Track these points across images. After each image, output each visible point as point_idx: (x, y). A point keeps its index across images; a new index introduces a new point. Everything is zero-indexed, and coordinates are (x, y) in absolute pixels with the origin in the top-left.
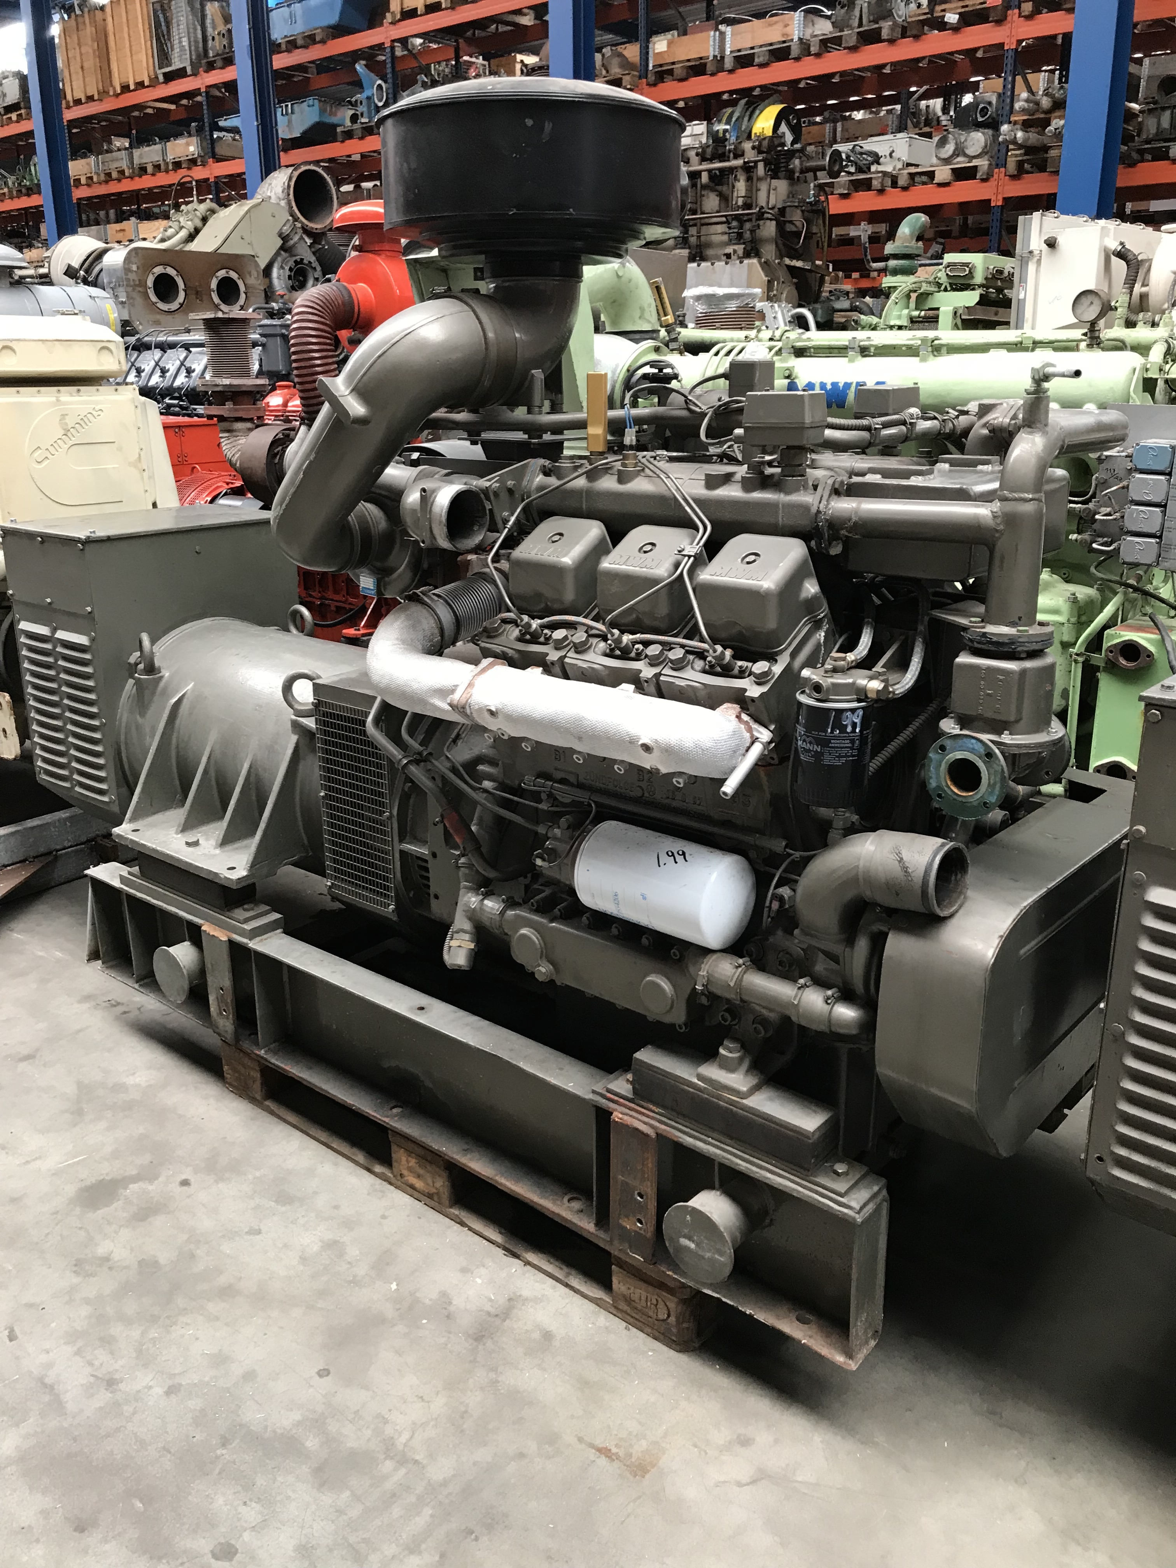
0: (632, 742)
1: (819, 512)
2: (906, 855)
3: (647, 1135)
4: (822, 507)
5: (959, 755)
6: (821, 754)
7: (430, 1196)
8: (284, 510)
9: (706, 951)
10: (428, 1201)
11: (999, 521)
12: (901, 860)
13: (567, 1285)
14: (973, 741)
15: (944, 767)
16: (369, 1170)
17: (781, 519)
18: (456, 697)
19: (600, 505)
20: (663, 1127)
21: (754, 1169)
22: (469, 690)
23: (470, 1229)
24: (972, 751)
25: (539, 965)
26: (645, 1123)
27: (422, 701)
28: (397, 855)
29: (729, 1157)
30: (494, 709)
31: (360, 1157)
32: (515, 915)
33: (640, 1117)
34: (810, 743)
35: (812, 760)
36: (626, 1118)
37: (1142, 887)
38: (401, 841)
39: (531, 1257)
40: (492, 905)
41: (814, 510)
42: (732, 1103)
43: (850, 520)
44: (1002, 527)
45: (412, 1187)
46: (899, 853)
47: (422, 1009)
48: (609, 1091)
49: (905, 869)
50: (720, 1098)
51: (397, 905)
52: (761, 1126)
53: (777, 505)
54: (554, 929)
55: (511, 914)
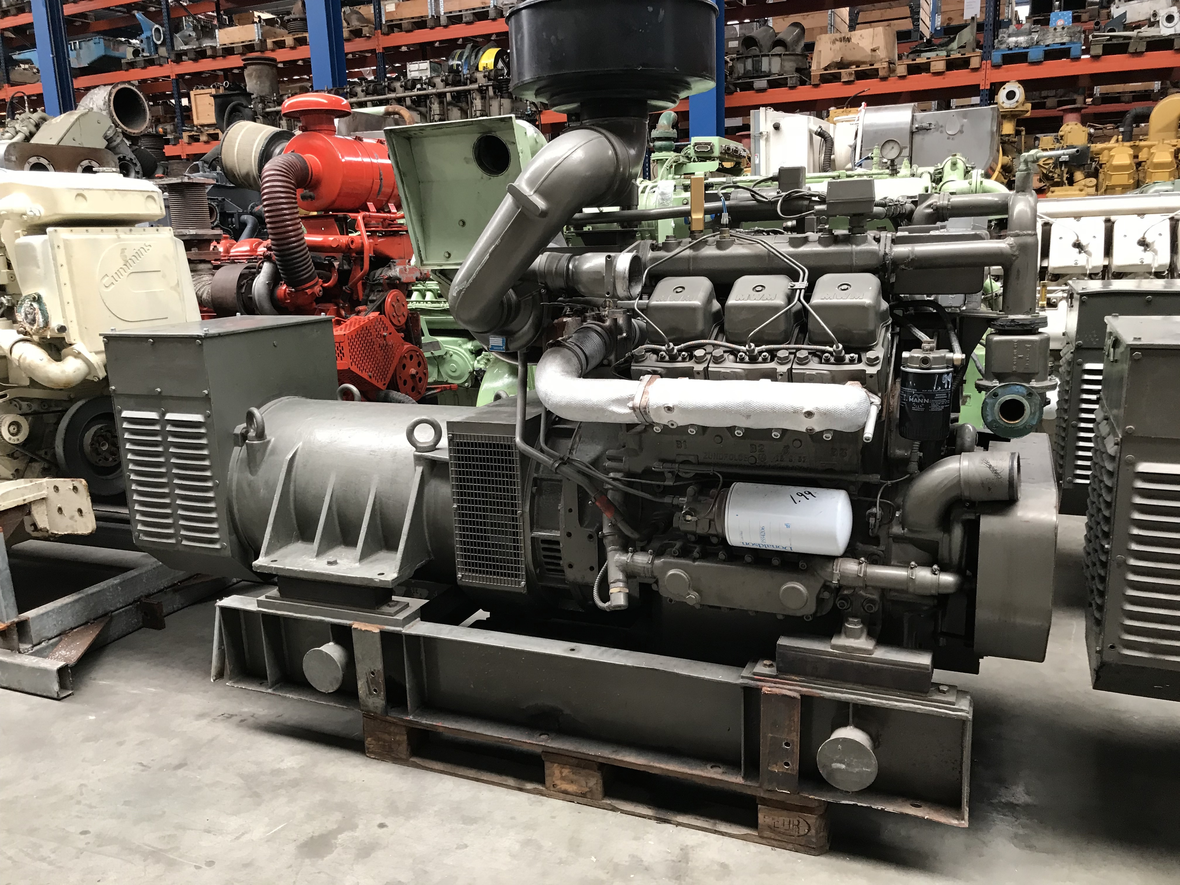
0: (796, 412)
1: (886, 254)
2: (993, 463)
3: (794, 698)
4: (887, 251)
5: (1008, 397)
6: (930, 404)
7: (583, 795)
8: (471, 284)
9: (831, 558)
10: (580, 799)
11: (1015, 249)
12: (990, 466)
13: (716, 832)
14: (1018, 387)
15: (997, 407)
16: (521, 790)
17: (856, 262)
18: (637, 402)
19: (705, 266)
20: (805, 689)
21: (884, 702)
22: (645, 396)
23: (623, 812)
24: (1018, 393)
25: (689, 594)
26: (790, 690)
27: (601, 410)
28: (529, 542)
29: (863, 698)
30: (671, 406)
31: (511, 782)
32: (664, 562)
33: (785, 686)
34: (921, 398)
35: (923, 409)
36: (773, 689)
37: (1133, 464)
38: (532, 530)
39: (680, 819)
40: (642, 559)
41: (882, 254)
42: (864, 659)
43: (908, 257)
44: (1017, 253)
45: (565, 792)
46: (987, 463)
47: (573, 650)
48: (755, 674)
49: (995, 472)
50: (853, 658)
51: (527, 581)
52: (891, 670)
53: (851, 253)
54: (699, 566)
55: (658, 562)
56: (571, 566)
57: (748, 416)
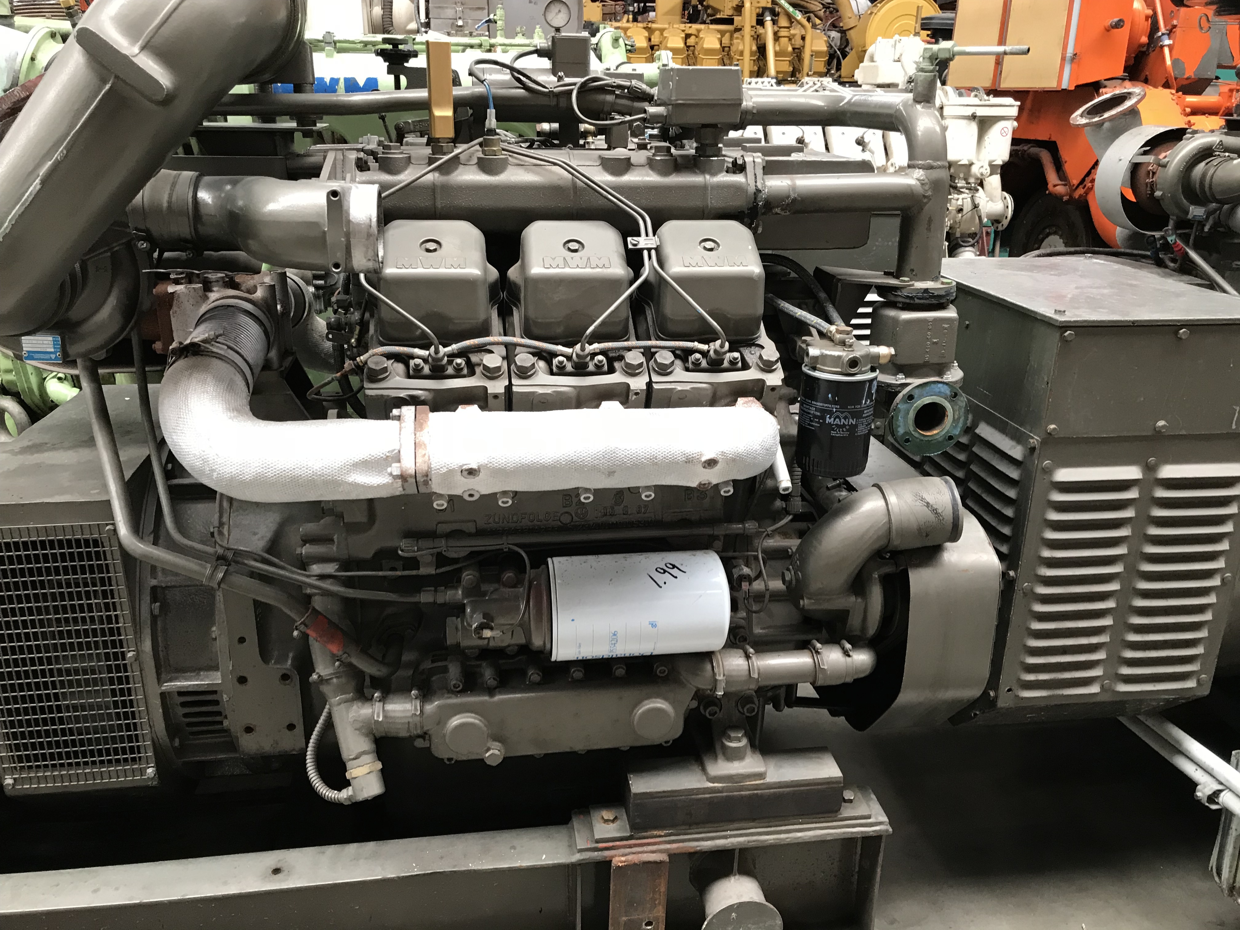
1: (758, 191)
3: (661, 862)
4: (760, 186)
5: (927, 400)
6: (856, 426)
11: (927, 187)
12: (927, 504)
14: (940, 385)
15: (912, 415)
20: (675, 846)
21: (783, 836)
24: (939, 394)
26: (653, 852)
28: (156, 702)
29: (755, 838)
32: (439, 707)
33: (645, 848)
35: (846, 434)
36: (630, 857)
37: (1049, 472)
40: (401, 709)
41: (752, 189)
42: (757, 788)
43: (788, 197)
44: (929, 193)
46: (922, 499)
47: (276, 871)
48: (598, 841)
49: (935, 511)
50: (741, 789)
51: (158, 766)
52: (794, 793)
53: (704, 188)
54: (502, 702)
55: (430, 707)
56: (249, 730)
57: (611, 473)
